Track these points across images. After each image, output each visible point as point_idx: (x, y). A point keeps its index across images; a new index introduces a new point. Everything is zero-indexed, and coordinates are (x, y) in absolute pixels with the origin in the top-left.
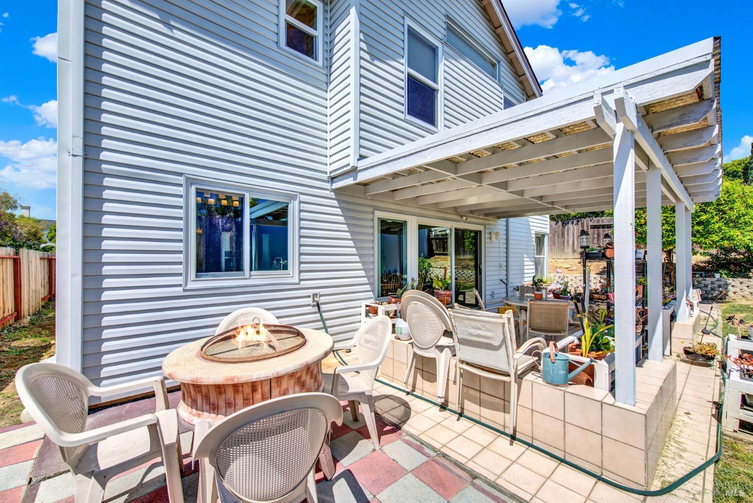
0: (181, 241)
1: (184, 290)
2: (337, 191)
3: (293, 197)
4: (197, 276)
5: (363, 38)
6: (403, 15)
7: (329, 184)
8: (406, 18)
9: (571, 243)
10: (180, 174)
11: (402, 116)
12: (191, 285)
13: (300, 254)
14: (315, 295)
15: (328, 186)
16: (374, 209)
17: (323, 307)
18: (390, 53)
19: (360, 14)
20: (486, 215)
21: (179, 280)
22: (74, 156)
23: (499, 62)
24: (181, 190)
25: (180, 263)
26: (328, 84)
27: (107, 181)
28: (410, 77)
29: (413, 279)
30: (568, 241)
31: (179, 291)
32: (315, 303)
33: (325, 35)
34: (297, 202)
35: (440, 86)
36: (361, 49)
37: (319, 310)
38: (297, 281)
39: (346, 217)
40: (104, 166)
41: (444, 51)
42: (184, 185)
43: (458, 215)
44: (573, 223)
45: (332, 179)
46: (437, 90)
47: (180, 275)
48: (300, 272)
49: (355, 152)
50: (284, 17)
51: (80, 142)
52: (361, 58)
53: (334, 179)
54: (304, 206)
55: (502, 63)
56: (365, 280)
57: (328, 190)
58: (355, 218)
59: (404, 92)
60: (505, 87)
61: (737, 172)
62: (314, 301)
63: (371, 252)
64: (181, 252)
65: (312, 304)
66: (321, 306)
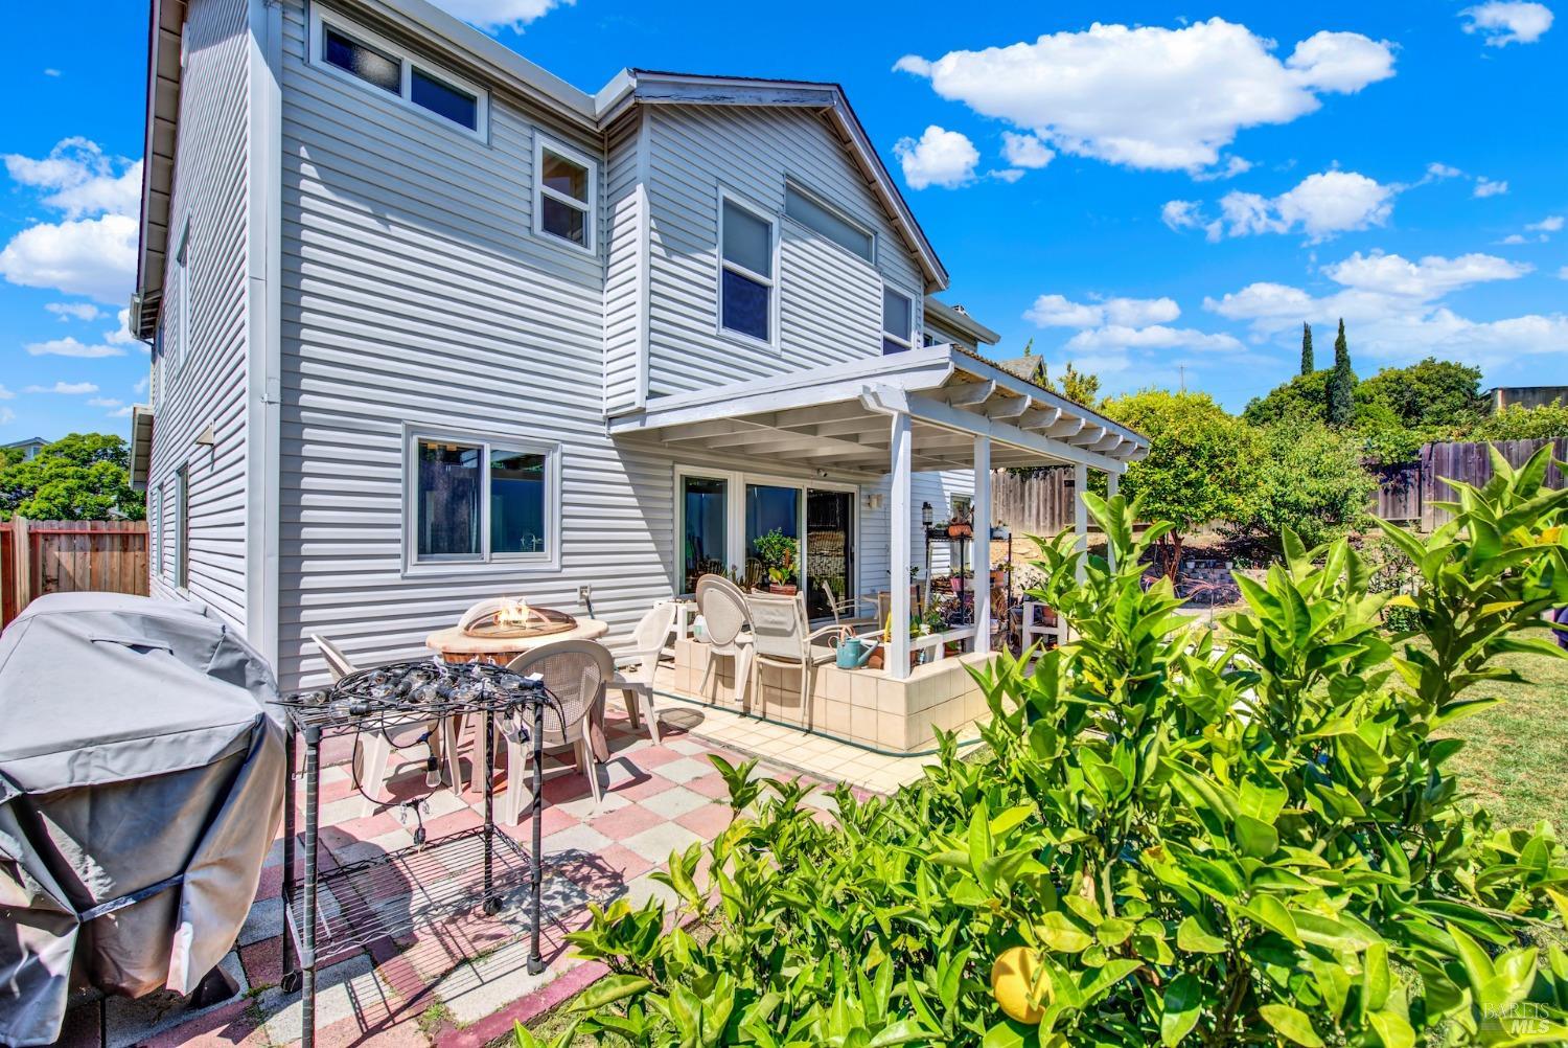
0: (399, 511)
1: (403, 578)
2: (616, 437)
3: (553, 448)
4: (419, 559)
5: (654, 226)
6: (714, 184)
7: (605, 428)
8: (721, 188)
9: (1034, 512)
10: (398, 421)
11: (713, 331)
12: (412, 571)
13: (563, 529)
14: (584, 588)
15: (603, 429)
16: (675, 462)
17: (596, 606)
18: (697, 242)
19: (650, 192)
20: (862, 468)
21: (397, 563)
22: (270, 403)
23: (876, 233)
24: (398, 443)
25: (398, 541)
26: (604, 280)
27: (308, 433)
28: (726, 271)
29: (734, 567)
30: (1030, 507)
31: (395, 578)
32: (584, 600)
33: (600, 209)
34: (557, 456)
35: (775, 281)
36: (652, 241)
37: (590, 609)
38: (557, 567)
39: (629, 474)
40: (303, 414)
41: (781, 229)
42: (403, 436)
43: (813, 468)
44: (1038, 476)
45: (610, 419)
46: (771, 287)
47: (398, 556)
48: (563, 554)
49: (642, 386)
50: (540, 188)
51: (276, 385)
52: (652, 254)
53: (614, 421)
54: (568, 460)
55: (881, 234)
56: (660, 568)
57: (604, 435)
58: (646, 477)
59: (718, 297)
60: (886, 271)
61: (1319, 393)
62: (582, 596)
63: (670, 526)
64: (398, 526)
65: (579, 600)
66: (593, 605)
